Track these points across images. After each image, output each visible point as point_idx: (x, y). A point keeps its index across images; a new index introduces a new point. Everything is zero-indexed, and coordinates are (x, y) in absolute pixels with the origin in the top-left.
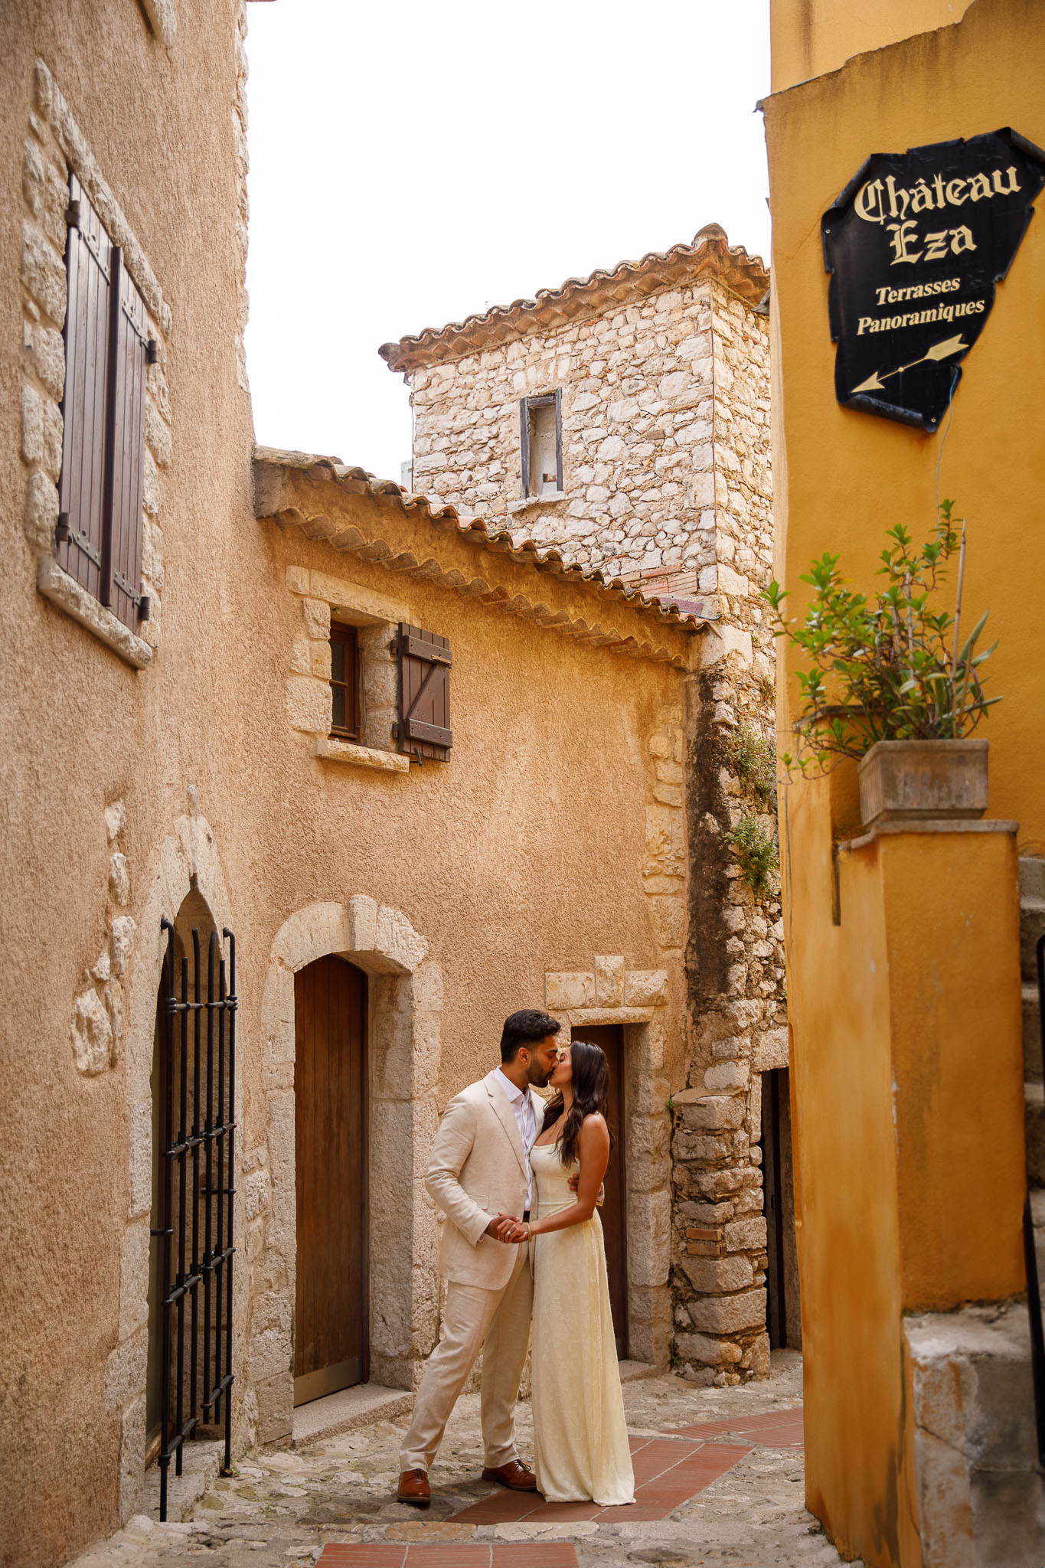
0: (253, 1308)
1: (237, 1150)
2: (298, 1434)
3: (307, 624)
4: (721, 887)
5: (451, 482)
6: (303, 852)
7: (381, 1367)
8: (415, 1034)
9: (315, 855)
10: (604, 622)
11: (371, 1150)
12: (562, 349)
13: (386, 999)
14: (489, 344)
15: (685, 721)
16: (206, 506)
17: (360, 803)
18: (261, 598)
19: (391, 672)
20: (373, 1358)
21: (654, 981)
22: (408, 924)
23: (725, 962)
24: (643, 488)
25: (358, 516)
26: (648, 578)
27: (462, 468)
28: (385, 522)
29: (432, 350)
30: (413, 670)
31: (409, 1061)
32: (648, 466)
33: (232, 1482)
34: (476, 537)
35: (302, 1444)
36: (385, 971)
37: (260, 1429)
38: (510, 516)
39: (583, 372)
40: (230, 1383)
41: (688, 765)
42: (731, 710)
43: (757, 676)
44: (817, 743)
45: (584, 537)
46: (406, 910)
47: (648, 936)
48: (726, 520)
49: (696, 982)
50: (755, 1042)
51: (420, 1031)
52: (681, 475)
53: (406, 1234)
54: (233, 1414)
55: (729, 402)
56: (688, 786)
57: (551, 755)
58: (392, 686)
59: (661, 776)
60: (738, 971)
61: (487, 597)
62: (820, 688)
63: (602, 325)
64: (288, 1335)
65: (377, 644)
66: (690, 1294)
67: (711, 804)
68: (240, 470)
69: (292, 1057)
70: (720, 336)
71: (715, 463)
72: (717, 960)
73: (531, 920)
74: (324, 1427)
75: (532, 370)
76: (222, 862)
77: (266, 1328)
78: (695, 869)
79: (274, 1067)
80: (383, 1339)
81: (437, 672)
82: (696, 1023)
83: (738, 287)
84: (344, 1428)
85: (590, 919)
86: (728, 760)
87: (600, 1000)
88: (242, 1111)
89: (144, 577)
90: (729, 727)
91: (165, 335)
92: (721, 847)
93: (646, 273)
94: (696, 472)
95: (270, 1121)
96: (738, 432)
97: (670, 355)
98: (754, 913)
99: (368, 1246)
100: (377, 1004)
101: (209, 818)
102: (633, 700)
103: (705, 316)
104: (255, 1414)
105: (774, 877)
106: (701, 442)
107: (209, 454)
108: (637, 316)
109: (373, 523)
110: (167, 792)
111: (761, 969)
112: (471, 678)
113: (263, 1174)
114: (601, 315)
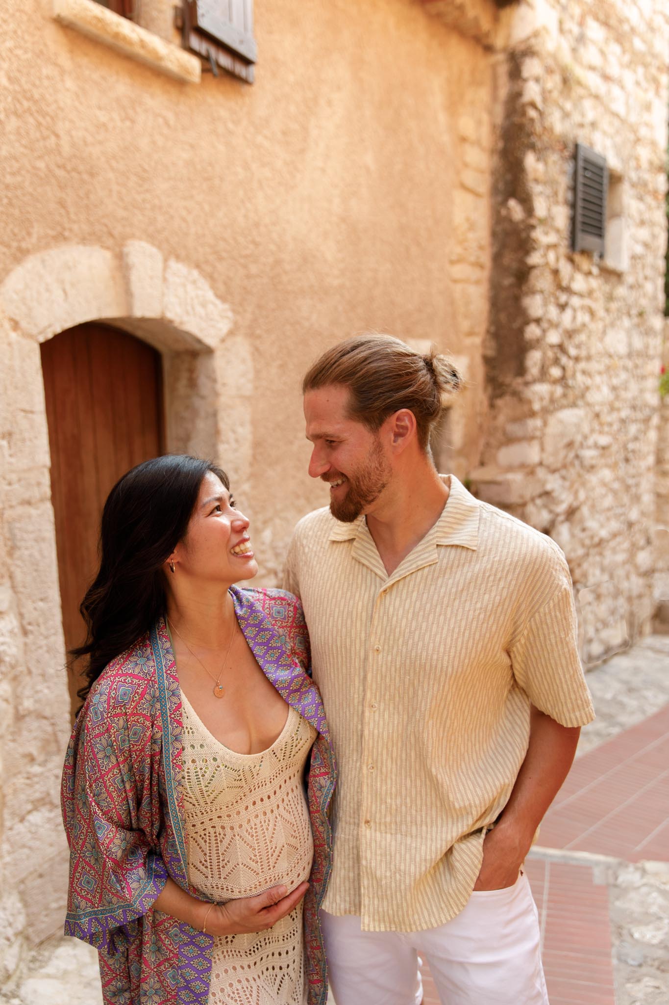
4: (522, 274)
8: (221, 423)
13: (185, 382)
15: (491, 103)
22: (207, 288)
23: (523, 348)
36: (181, 347)
41: (493, 152)
42: (539, 91)
43: (560, 62)
46: (203, 270)
47: (453, 322)
49: (494, 368)
51: (226, 420)
56: (493, 173)
59: (467, 160)
60: (534, 358)
67: (515, 190)
72: (515, 347)
78: (497, 258)
82: (492, 406)
85: (403, 302)
86: (533, 144)
90: (536, 108)
92: (523, 234)
98: (549, 302)
100: (175, 388)
102: (444, 74)
111: (552, 356)
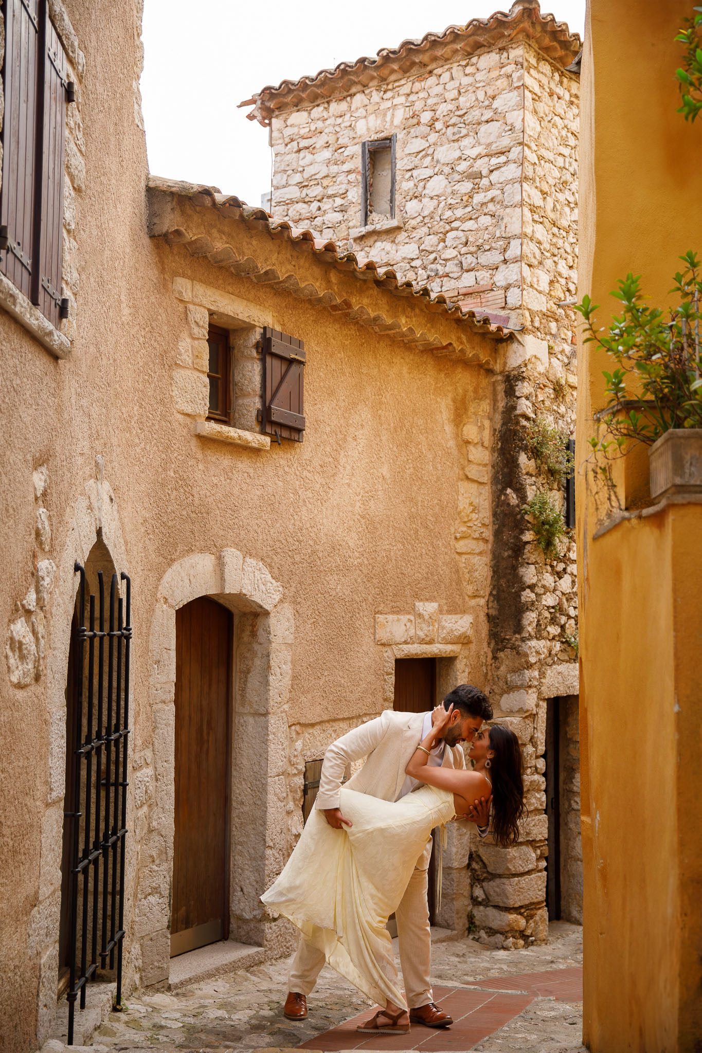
0: (139, 878)
1: (130, 751)
2: (173, 979)
3: (189, 326)
4: (518, 549)
5: (303, 211)
6: (184, 513)
7: (239, 927)
8: (271, 662)
9: (194, 515)
10: (429, 330)
11: (234, 754)
12: (396, 101)
13: (248, 633)
14: (337, 95)
15: (492, 413)
16: (111, 225)
17: (230, 474)
18: (152, 303)
19: (257, 367)
20: (232, 920)
21: (462, 624)
22: (267, 573)
23: (520, 609)
24: (462, 220)
25: (233, 237)
26: (465, 295)
27: (312, 200)
28: (254, 243)
29: (289, 99)
30: (275, 367)
31: (267, 683)
32: (467, 201)
33: (121, 1015)
34: (328, 257)
35: (176, 987)
36: (247, 610)
37: (143, 974)
38: (352, 241)
39: (415, 121)
40: (122, 937)
41: (493, 450)
42: (530, 405)
43: (550, 378)
44: (617, 430)
45: (413, 259)
46: (265, 562)
47: (459, 587)
48: (530, 248)
49: (496, 625)
50: (542, 675)
51: (275, 659)
52: (494, 209)
53: (260, 822)
54: (124, 963)
55: (535, 148)
56: (493, 467)
57: (384, 438)
58: (257, 379)
59: (471, 457)
60: (530, 618)
61: (335, 308)
62: (622, 385)
63: (432, 80)
64: (166, 900)
65: (245, 344)
66: (485, 875)
67: (511, 481)
68: (137, 196)
69: (173, 677)
70: (530, 91)
71: (522, 200)
72: (513, 608)
73: (365, 571)
74: (194, 974)
75: (372, 118)
76: (120, 519)
77: (149, 894)
78: (497, 534)
79: (158, 686)
80: (240, 905)
81: (294, 368)
82: (495, 658)
83: (547, 49)
84: (210, 975)
85: (412, 573)
86: (526, 446)
87: (419, 638)
88: (133, 720)
89: (64, 282)
90: (528, 419)
91: (80, 78)
92: (519, 517)
93: (470, 36)
94: (507, 207)
95: (155, 728)
96: (543, 174)
97: (488, 107)
98: (544, 571)
99: (230, 830)
100: (241, 638)
101: (111, 482)
102: (450, 395)
103: (518, 74)
104: (139, 963)
105: (561, 542)
106: (512, 181)
107: (114, 181)
108: (461, 73)
109: (244, 243)
110: (80, 460)
111: (548, 615)
112: (321, 374)
113: (149, 771)
114: (431, 72)
